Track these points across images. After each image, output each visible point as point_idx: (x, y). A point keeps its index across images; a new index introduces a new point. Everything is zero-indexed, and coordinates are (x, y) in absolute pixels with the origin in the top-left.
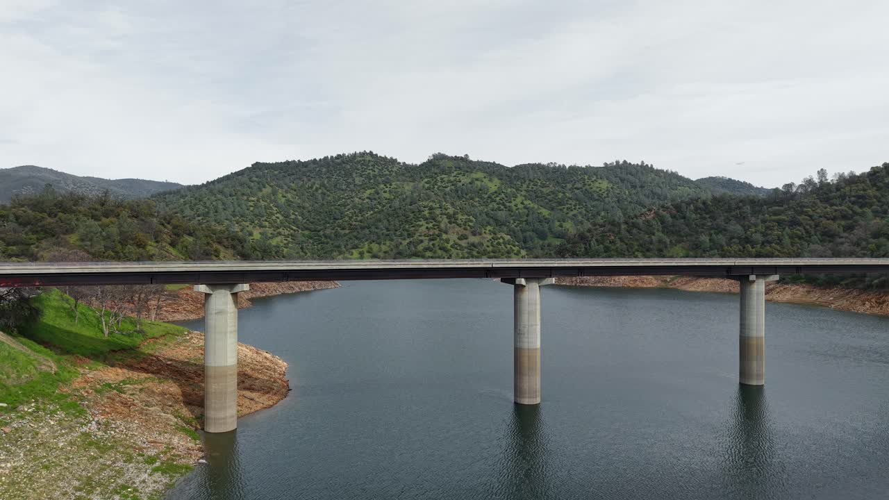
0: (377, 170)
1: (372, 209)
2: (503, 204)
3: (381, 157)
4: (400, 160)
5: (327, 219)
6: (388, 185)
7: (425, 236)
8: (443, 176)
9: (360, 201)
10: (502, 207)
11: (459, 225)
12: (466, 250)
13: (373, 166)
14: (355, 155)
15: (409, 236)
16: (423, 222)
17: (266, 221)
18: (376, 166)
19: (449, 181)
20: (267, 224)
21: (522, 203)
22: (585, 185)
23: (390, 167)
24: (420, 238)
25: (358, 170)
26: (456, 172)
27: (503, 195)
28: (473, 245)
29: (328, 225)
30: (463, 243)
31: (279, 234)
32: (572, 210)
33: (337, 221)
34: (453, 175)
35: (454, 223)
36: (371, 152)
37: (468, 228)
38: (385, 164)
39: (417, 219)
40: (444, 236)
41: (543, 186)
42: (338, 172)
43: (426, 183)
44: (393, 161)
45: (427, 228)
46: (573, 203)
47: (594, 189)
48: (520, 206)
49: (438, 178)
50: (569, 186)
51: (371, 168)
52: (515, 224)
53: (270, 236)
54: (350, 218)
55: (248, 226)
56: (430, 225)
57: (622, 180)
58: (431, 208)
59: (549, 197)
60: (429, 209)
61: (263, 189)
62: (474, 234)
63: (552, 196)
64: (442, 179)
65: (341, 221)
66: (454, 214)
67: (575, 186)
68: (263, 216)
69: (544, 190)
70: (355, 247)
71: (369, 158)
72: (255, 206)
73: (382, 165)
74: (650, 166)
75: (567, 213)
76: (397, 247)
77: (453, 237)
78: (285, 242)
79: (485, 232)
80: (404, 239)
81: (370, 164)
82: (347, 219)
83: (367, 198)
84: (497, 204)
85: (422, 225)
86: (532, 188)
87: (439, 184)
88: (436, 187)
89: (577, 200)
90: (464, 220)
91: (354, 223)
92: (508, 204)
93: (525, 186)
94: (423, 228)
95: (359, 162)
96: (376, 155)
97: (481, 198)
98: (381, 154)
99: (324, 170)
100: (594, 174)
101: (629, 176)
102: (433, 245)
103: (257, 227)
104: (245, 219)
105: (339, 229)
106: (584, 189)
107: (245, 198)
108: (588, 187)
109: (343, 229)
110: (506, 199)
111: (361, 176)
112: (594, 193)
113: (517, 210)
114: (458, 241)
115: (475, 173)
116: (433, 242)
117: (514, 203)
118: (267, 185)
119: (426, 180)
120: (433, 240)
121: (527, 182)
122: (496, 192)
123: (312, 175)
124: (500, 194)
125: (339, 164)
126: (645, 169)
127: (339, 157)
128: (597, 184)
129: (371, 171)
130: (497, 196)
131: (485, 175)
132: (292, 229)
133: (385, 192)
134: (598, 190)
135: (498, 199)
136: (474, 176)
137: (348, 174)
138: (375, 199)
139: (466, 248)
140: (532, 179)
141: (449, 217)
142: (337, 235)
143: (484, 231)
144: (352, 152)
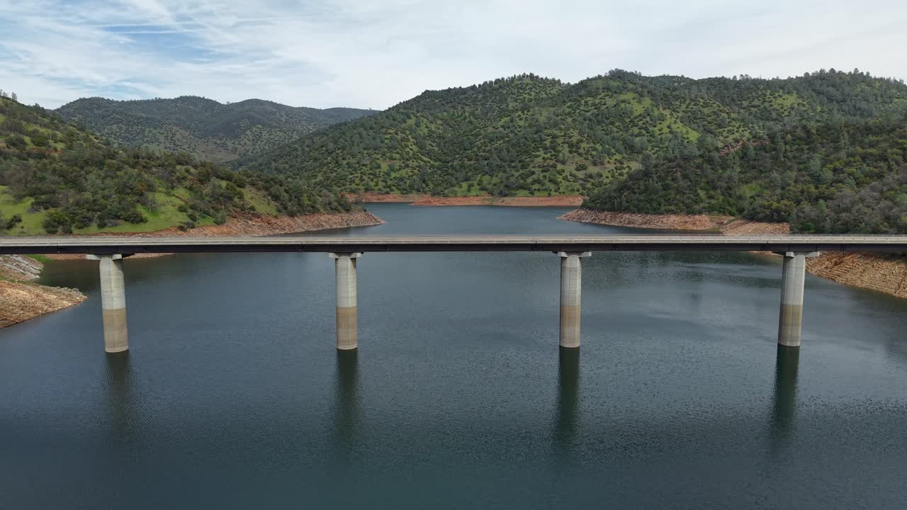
0: (533, 94)
1: (503, 138)
2: (646, 129)
3: (542, 79)
4: (564, 81)
5: (458, 150)
6: (526, 112)
7: (539, 167)
8: (589, 99)
9: (494, 130)
10: (644, 132)
11: (580, 155)
12: (580, 182)
13: (531, 89)
14: (513, 79)
15: (523, 167)
16: (541, 153)
17: (398, 153)
18: (534, 89)
19: (594, 105)
20: (398, 156)
21: (669, 127)
22: (764, 101)
23: (549, 89)
24: (533, 170)
25: (514, 94)
26: (603, 94)
27: (648, 118)
28: (591, 176)
29: (458, 156)
30: (581, 174)
31: (407, 166)
32: (733, 134)
33: (467, 152)
34: (599, 97)
35: (575, 152)
36: (531, 74)
37: (590, 157)
38: (543, 87)
39: (536, 149)
40: (560, 167)
41: (706, 105)
42: (494, 98)
43: (568, 107)
44: (555, 83)
45: (544, 158)
46: (737, 125)
47: (775, 106)
48: (666, 130)
49: (583, 102)
50: (745, 103)
51: (527, 92)
52: (653, 151)
53: (398, 168)
54: (479, 148)
55: (378, 159)
56: (549, 155)
57: (819, 93)
58: (554, 137)
59: (709, 119)
60: (552, 138)
61: (408, 120)
62: (595, 164)
63: (713, 117)
64: (586, 102)
65: (470, 152)
66: (578, 143)
67: (753, 103)
68: (396, 149)
69: (706, 111)
70: (467, 179)
71: (529, 81)
72: (391, 139)
73: (540, 87)
74: (865, 74)
75: (727, 137)
76: (508, 178)
77: (570, 168)
78: (412, 174)
79: (608, 162)
80: (518, 171)
81: (527, 88)
82: (475, 149)
83: (501, 126)
84: (640, 129)
85: (539, 156)
86: (692, 108)
87: (582, 108)
88: (578, 111)
89: (743, 120)
90: (586, 149)
91: (481, 154)
92: (651, 129)
93: (684, 106)
94: (540, 159)
95: (517, 85)
96: (537, 77)
97: (623, 122)
98: (542, 75)
99: (480, 96)
100: (780, 88)
101: (831, 89)
102: (545, 177)
103: (388, 160)
104: (377, 152)
105: (466, 159)
106: (762, 106)
107: (384, 130)
108: (767, 105)
109: (470, 160)
110: (650, 122)
111: (516, 101)
112: (772, 112)
113: (660, 134)
114: (574, 172)
115: (626, 94)
116: (544, 174)
117: (659, 127)
118: (412, 116)
119: (569, 104)
120: (545, 171)
121: (688, 102)
122: (640, 115)
123: (468, 102)
124: (644, 117)
125: (497, 90)
126: (858, 79)
127: (497, 81)
128: (779, 101)
129: (526, 96)
130: (641, 120)
131: (635, 95)
132: (423, 161)
133: (520, 119)
134: (778, 108)
135: (641, 122)
136: (623, 97)
137: (503, 100)
138: (509, 127)
139: (580, 179)
140: (693, 98)
141: (571, 146)
142: (462, 166)
143: (607, 159)
144: (511, 75)
